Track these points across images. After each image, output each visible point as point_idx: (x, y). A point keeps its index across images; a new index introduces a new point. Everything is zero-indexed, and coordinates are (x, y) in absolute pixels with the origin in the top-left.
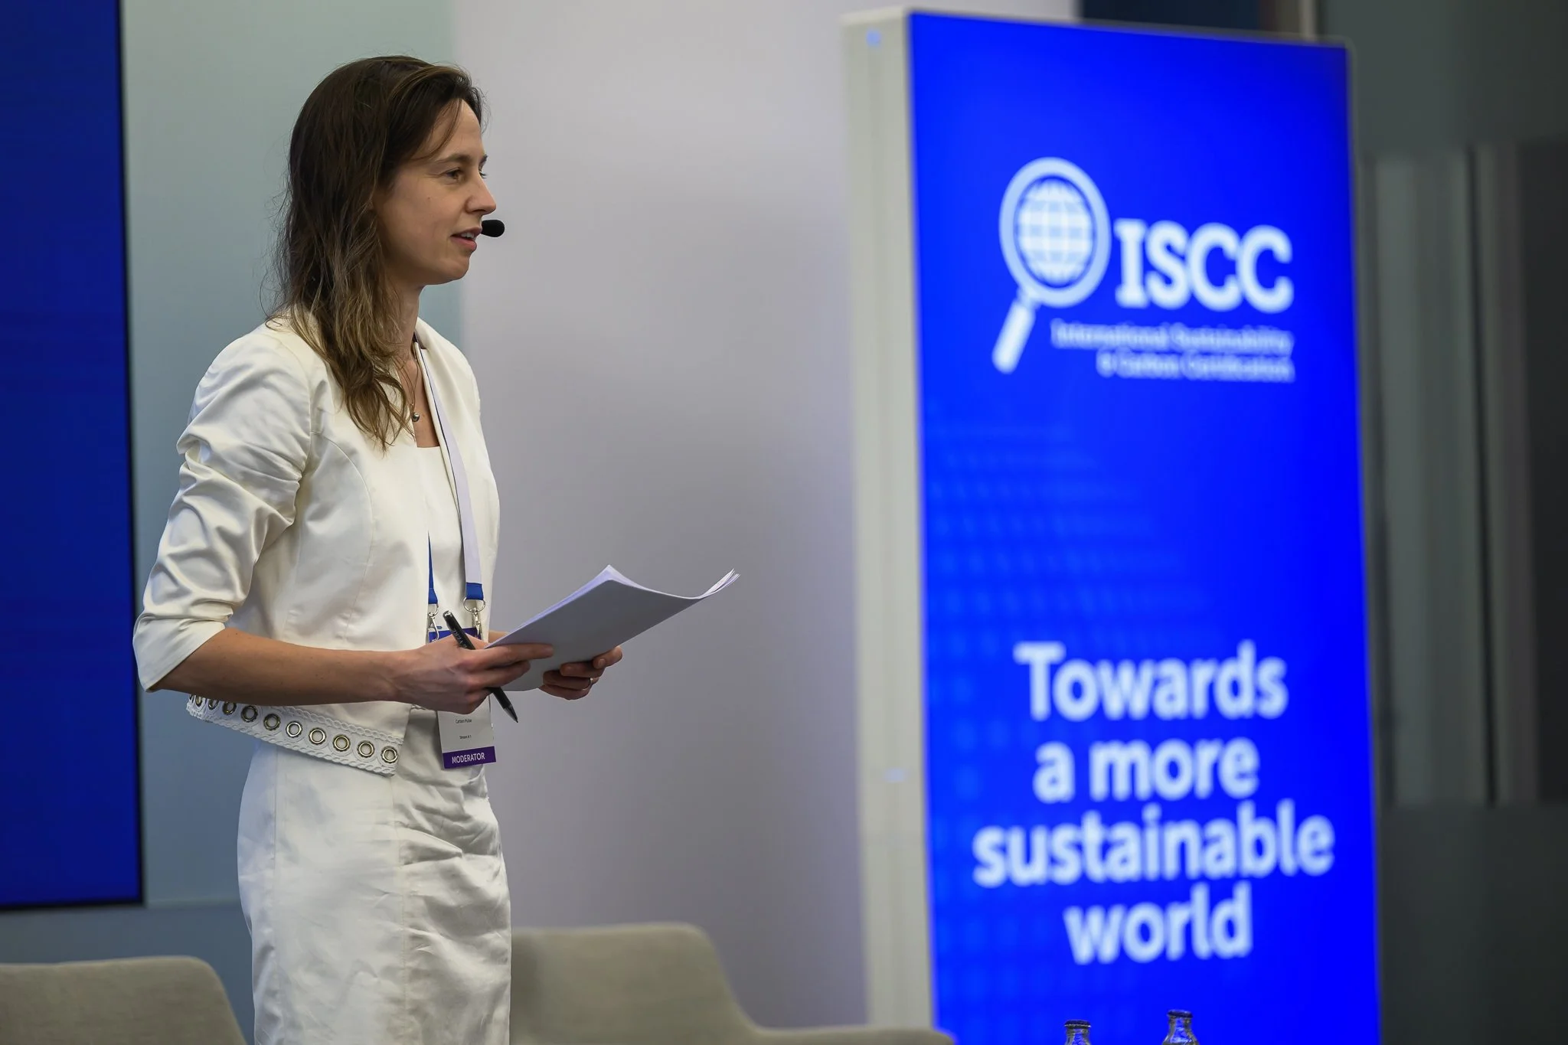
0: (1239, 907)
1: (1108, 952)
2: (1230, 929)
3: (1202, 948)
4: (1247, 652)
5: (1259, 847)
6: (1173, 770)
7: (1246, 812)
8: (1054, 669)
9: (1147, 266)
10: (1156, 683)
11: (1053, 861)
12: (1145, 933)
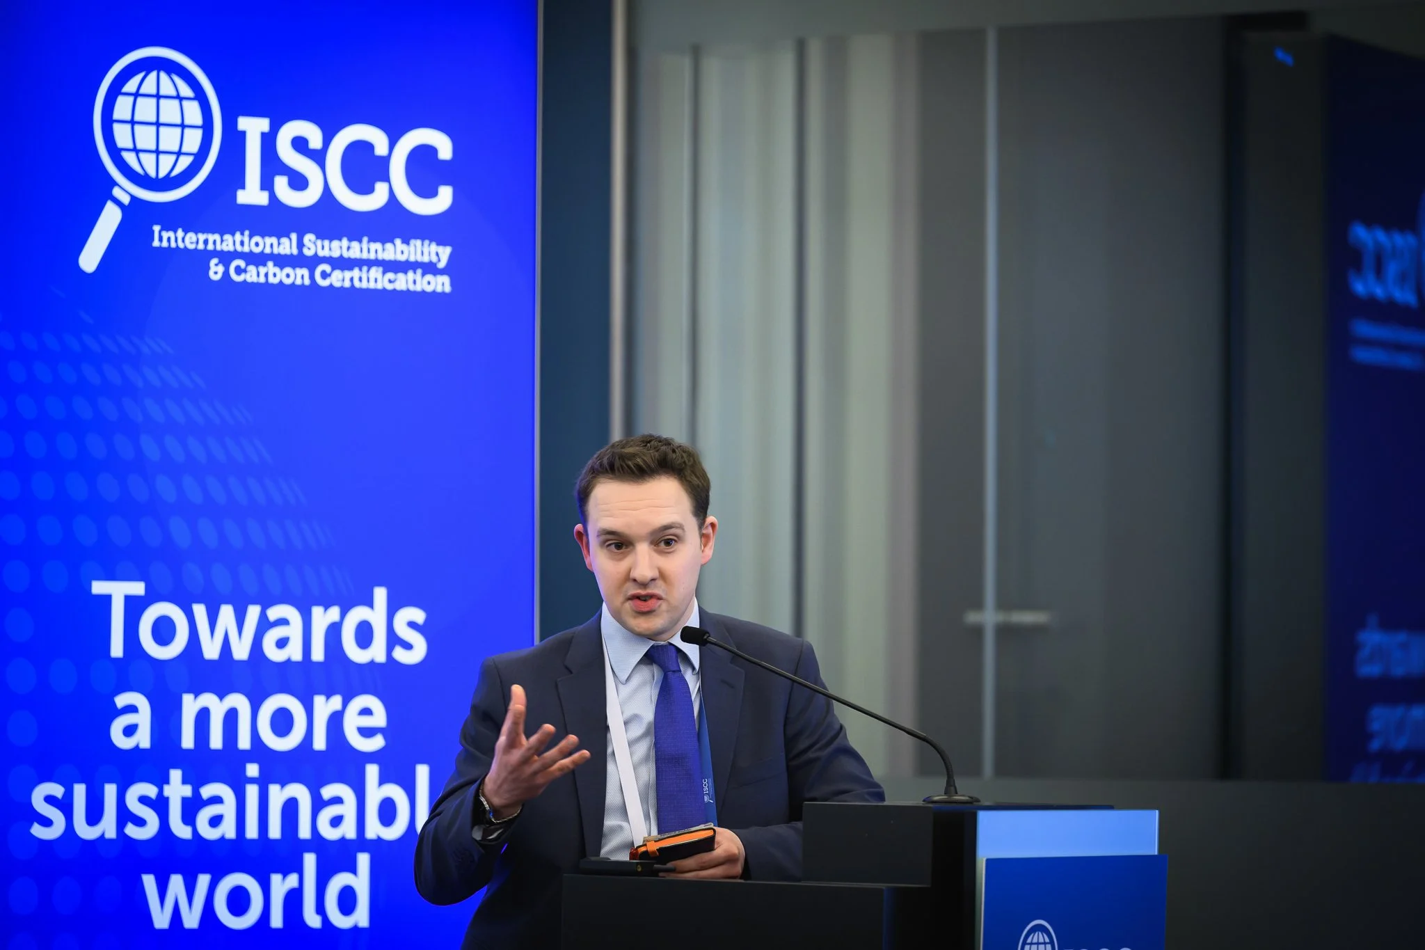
0: (360, 881)
1: (191, 920)
2: (347, 901)
3: (312, 920)
4: (380, 594)
5: (387, 812)
6: (282, 722)
7: (372, 771)
8: (135, 607)
9: (272, 165)
10: (264, 625)
11: (124, 816)
12: (239, 901)
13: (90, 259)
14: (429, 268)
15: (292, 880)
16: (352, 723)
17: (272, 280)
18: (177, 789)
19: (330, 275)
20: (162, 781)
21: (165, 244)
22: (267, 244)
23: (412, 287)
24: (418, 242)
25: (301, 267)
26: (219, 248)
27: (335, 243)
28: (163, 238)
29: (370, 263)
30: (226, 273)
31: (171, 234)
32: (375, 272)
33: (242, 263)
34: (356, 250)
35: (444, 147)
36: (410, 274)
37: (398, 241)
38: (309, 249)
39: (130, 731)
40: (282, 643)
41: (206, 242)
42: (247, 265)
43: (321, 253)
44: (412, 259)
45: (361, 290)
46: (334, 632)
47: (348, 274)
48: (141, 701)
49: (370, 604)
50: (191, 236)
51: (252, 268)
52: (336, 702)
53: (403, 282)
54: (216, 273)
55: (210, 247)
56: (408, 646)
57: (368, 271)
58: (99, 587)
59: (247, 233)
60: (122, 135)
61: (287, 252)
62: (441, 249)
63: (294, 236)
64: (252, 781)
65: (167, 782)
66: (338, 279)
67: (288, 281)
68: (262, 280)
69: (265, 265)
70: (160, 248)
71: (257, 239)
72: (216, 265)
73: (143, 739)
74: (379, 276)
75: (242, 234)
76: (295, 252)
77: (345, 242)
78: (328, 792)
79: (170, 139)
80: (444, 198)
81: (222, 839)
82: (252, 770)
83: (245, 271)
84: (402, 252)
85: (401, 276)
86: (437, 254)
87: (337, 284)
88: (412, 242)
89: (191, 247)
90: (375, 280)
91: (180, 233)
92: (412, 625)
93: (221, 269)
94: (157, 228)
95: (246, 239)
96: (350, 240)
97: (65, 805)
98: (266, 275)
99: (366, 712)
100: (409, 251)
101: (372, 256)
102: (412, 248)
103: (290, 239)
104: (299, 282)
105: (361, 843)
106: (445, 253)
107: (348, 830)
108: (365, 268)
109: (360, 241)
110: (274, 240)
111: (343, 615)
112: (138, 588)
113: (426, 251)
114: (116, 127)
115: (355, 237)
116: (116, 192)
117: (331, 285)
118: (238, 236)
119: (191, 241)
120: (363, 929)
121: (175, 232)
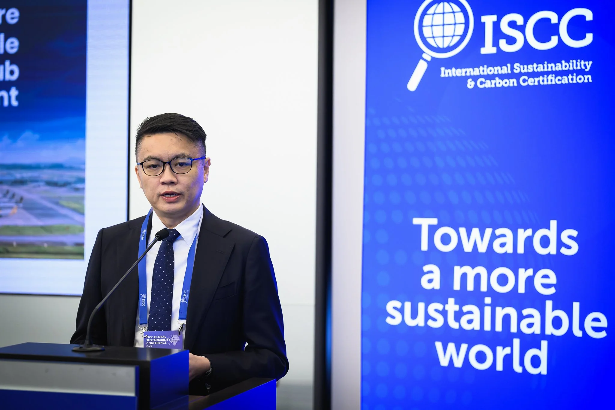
13: (413, 85)
14: (581, 72)
15: (508, 350)
16: (538, 282)
17: (498, 85)
18: (452, 306)
19: (527, 81)
20: (445, 303)
21: (447, 75)
22: (496, 70)
23: (571, 82)
24: (574, 61)
25: (512, 78)
26: (472, 74)
27: (530, 66)
28: (445, 73)
29: (548, 73)
30: (476, 85)
31: (449, 71)
32: (550, 77)
33: (483, 80)
34: (541, 68)
35: (589, 15)
36: (570, 77)
37: (563, 62)
38: (517, 70)
39: (430, 281)
40: (503, 245)
41: (466, 72)
42: (486, 80)
43: (523, 71)
44: (571, 68)
45: (544, 85)
46: (529, 241)
47: (537, 79)
48: (435, 268)
49: (548, 228)
50: (459, 70)
51: (488, 82)
52: (530, 272)
53: (565, 80)
54: (471, 85)
55: (468, 74)
56: (569, 247)
57: (548, 76)
58: (416, 221)
59: (485, 66)
60: (427, 32)
61: (506, 72)
62: (587, 63)
63: (509, 65)
64: (488, 305)
65: (447, 303)
66: (531, 82)
67: (506, 85)
68: (493, 86)
69: (494, 79)
70: (445, 78)
71: (491, 68)
72: (471, 82)
73: (436, 285)
74: (553, 79)
75: (483, 67)
76: (510, 72)
77: (535, 65)
78: (525, 312)
79: (449, 30)
80: (589, 38)
81: (473, 330)
82: (488, 300)
83: (485, 83)
84: (566, 66)
85: (565, 78)
86: (585, 65)
87: (531, 84)
88: (571, 61)
89: (459, 75)
90: (552, 80)
91: (454, 69)
92: (570, 237)
93: (473, 83)
94: (443, 69)
95: (485, 69)
96: (537, 64)
97: (401, 311)
98: (495, 84)
99: (546, 276)
100: (569, 65)
101: (550, 69)
102: (571, 64)
103: (507, 67)
104: (511, 85)
105: (543, 336)
106: (589, 65)
107: (537, 329)
108: (546, 76)
109: (543, 64)
110: (499, 68)
111: (534, 232)
112: (434, 221)
113: (578, 64)
114: (424, 29)
115: (540, 62)
116: (424, 56)
117: (528, 85)
118: (481, 68)
119: (458, 72)
120: (543, 375)
121: (451, 69)
